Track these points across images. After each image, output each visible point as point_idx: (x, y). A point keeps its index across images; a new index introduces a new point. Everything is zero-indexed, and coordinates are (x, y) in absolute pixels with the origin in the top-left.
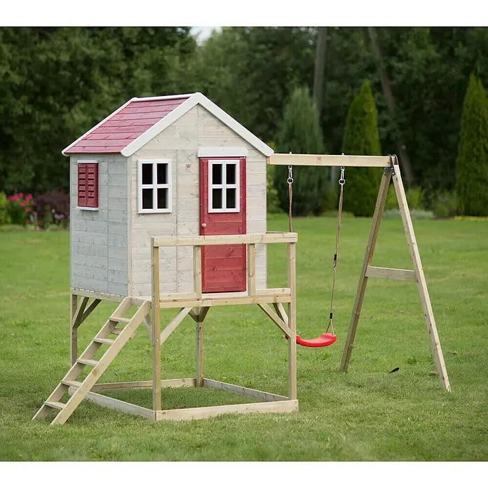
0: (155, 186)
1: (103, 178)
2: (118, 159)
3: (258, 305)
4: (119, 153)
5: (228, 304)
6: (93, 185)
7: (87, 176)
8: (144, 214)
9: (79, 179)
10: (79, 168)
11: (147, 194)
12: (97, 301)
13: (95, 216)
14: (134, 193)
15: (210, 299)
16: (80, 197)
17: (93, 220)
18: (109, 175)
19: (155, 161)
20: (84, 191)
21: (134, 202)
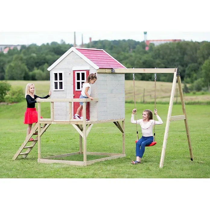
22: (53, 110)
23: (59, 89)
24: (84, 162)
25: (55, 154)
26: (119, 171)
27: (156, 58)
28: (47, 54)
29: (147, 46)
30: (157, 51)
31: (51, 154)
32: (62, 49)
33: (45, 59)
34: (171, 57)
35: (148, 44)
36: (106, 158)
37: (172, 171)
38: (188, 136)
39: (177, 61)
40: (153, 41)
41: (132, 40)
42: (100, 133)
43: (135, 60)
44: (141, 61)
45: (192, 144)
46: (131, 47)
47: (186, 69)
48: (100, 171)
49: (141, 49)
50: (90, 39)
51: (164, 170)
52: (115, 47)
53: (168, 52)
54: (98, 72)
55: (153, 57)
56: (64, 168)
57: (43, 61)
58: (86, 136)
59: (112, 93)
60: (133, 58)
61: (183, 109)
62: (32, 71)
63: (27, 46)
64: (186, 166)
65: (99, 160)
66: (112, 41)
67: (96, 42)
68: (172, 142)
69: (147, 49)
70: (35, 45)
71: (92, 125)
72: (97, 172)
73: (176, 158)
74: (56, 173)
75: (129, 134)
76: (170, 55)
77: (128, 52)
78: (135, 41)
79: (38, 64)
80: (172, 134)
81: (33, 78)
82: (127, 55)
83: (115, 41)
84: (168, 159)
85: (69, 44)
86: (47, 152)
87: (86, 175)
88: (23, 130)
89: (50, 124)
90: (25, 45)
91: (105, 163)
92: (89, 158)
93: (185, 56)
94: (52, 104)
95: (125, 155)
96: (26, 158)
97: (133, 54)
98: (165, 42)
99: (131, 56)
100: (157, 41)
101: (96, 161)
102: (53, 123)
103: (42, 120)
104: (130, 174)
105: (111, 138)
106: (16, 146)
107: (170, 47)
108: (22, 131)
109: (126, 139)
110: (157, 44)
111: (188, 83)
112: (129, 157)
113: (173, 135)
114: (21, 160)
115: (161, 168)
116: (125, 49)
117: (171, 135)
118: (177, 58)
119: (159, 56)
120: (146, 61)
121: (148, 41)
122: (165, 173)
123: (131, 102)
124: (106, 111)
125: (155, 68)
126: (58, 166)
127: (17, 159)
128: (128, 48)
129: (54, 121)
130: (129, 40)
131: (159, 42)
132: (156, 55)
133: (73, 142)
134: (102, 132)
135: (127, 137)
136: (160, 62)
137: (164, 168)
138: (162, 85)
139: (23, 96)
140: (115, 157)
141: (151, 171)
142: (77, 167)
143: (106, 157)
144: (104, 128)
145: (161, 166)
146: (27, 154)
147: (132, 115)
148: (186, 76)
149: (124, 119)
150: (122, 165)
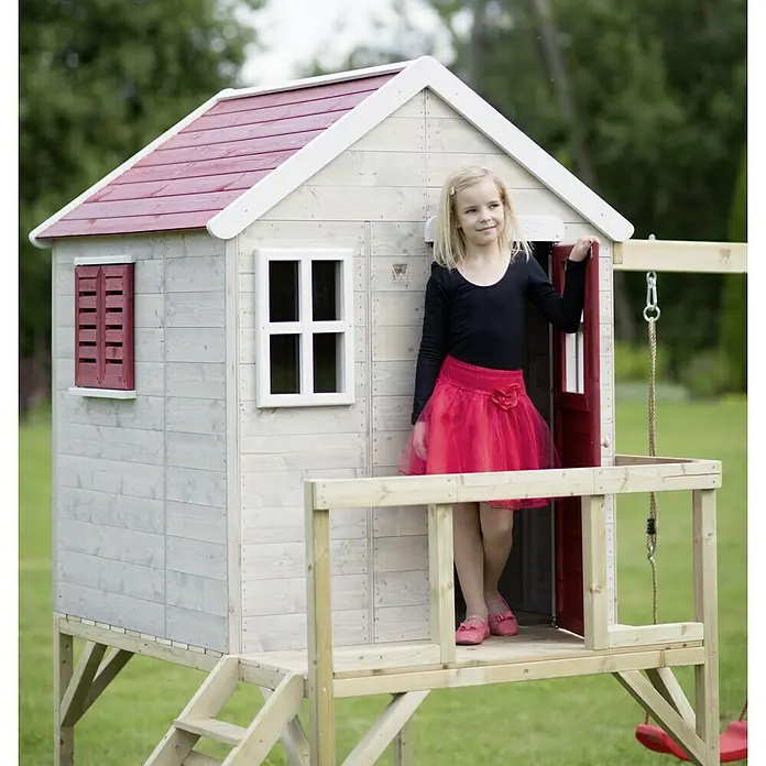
0: (306, 327)
1: (149, 307)
2: (195, 247)
3: (616, 674)
4: (202, 230)
5: (532, 675)
6: (120, 327)
7: (101, 302)
8: (274, 409)
9: (80, 311)
10: (78, 279)
11: (284, 350)
12: (124, 657)
13: (125, 415)
14: (245, 347)
15: (479, 663)
16: (81, 361)
17: (118, 425)
18: (167, 295)
19: (305, 255)
20: (93, 344)
21: (245, 373)
23: (307, 394)
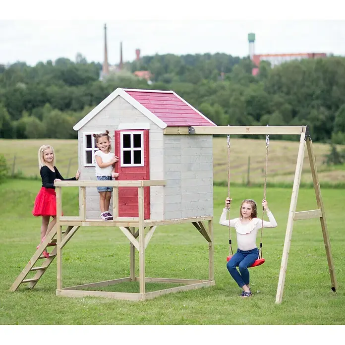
22: (85, 202)
24: (142, 295)
25: (86, 282)
26: (203, 310)
27: (274, 93)
28: (48, 85)
29: (256, 67)
30: (276, 78)
31: (78, 281)
32: (79, 73)
33: (44, 94)
34: (304, 90)
35: (257, 64)
36: (181, 288)
37: (297, 309)
38: (327, 248)
39: (317, 98)
40: (268, 55)
41: (224, 55)
42: (163, 245)
43: (231, 95)
44: (243, 99)
45: (333, 261)
46: (222, 69)
47: (337, 114)
48: (170, 310)
49: (243, 73)
50: (138, 52)
51: (284, 307)
52: (188, 69)
53: (300, 78)
54: (165, 133)
55: (266, 89)
56: (105, 304)
57: (40, 98)
58: (143, 247)
59: (189, 170)
60: (226, 93)
61: (318, 199)
62: (17, 119)
63: (6, 68)
64: (323, 301)
65: (167, 291)
66: (182, 56)
67: (149, 59)
68: (301, 260)
69: (255, 72)
70: (23, 65)
71: (154, 228)
72: (166, 311)
73: (306, 287)
74: (93, 312)
75: (220, 246)
76: (303, 85)
77: (215, 79)
78: (230, 57)
79: (29, 105)
80: (301, 246)
81: (21, 134)
82: (214, 85)
83: (189, 56)
84: (291, 290)
85: (93, 63)
86: (70, 279)
87: (146, 315)
88: (15, 239)
89: (79, 227)
90: (3, 65)
91: (179, 295)
92: (149, 287)
93: (335, 88)
94: (83, 191)
95: (213, 283)
96: (33, 289)
97: (226, 84)
98: (293, 58)
99: (223, 88)
100: (276, 55)
101: (161, 294)
102: (84, 224)
103: (65, 220)
104: (223, 314)
105: (186, 253)
106: (11, 267)
107: (304, 68)
108: (14, 241)
109: (215, 255)
110: (275, 62)
111: (340, 143)
112: (222, 285)
113: (303, 247)
114: (26, 292)
115: (278, 303)
116: (210, 72)
117: (299, 247)
118: (318, 92)
119: (280, 88)
120: (253, 98)
121: (257, 57)
122: (284, 311)
123: (223, 184)
124: (180, 203)
125: (267, 126)
126: (94, 301)
127: (18, 289)
128: (216, 71)
129: (87, 220)
130: (218, 54)
131: (280, 58)
132: (273, 86)
133: (116, 260)
134: (169, 242)
135: (216, 251)
136: (281, 100)
137: (283, 303)
138: (285, 148)
139: (5, 172)
140: (196, 285)
141: (260, 308)
142: (128, 303)
143: (180, 285)
144: (171, 235)
145: (278, 300)
146: (35, 282)
147: (225, 210)
148: (335, 129)
149: (212, 217)
150: (209, 299)
